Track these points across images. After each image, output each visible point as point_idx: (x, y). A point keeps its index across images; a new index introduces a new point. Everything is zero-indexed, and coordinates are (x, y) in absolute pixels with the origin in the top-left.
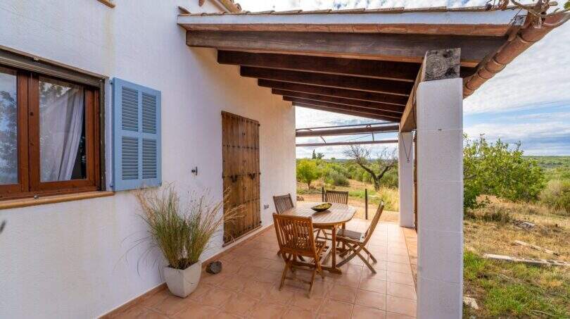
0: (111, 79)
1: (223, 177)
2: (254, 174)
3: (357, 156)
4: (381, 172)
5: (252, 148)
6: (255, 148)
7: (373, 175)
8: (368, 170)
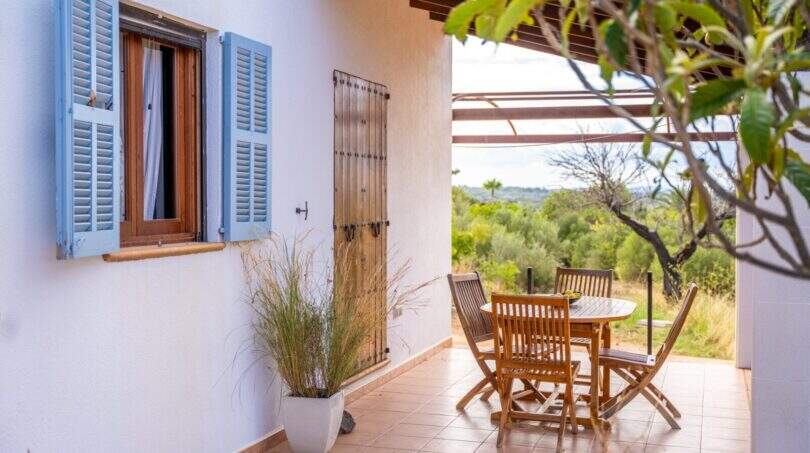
0: (222, 33)
1: (335, 227)
2: (378, 225)
3: (602, 177)
4: (687, 240)
5: (375, 157)
6: (381, 158)
7: (660, 247)
8: (642, 231)
